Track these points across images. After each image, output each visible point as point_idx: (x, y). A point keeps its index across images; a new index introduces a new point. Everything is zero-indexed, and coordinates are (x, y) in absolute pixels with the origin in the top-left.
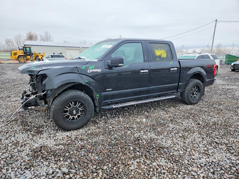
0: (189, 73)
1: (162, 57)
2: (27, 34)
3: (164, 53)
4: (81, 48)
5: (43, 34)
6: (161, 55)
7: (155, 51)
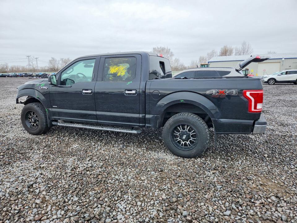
0: (160, 103)
1: (118, 75)
2: (221, 49)
3: (123, 70)
4: (283, 59)
5: (240, 47)
6: (116, 72)
7: (110, 67)
